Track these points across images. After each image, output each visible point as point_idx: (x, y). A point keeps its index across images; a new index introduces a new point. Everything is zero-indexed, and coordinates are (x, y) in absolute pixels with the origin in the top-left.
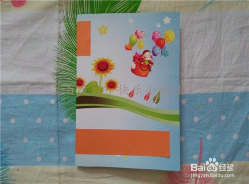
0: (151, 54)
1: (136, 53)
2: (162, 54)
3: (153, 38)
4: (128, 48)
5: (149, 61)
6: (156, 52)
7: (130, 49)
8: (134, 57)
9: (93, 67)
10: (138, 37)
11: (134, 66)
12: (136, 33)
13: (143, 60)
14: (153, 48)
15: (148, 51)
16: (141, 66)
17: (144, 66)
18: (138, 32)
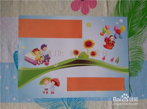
0: (114, 37)
1: (106, 37)
2: (119, 38)
3: (115, 29)
4: (102, 34)
5: (113, 41)
6: (116, 37)
7: (103, 35)
8: (105, 39)
9: (83, 44)
10: (107, 29)
11: (105, 44)
12: (106, 27)
13: (110, 41)
14: (115, 35)
15: (112, 36)
16: (109, 44)
17: (110, 43)
18: (107, 26)
